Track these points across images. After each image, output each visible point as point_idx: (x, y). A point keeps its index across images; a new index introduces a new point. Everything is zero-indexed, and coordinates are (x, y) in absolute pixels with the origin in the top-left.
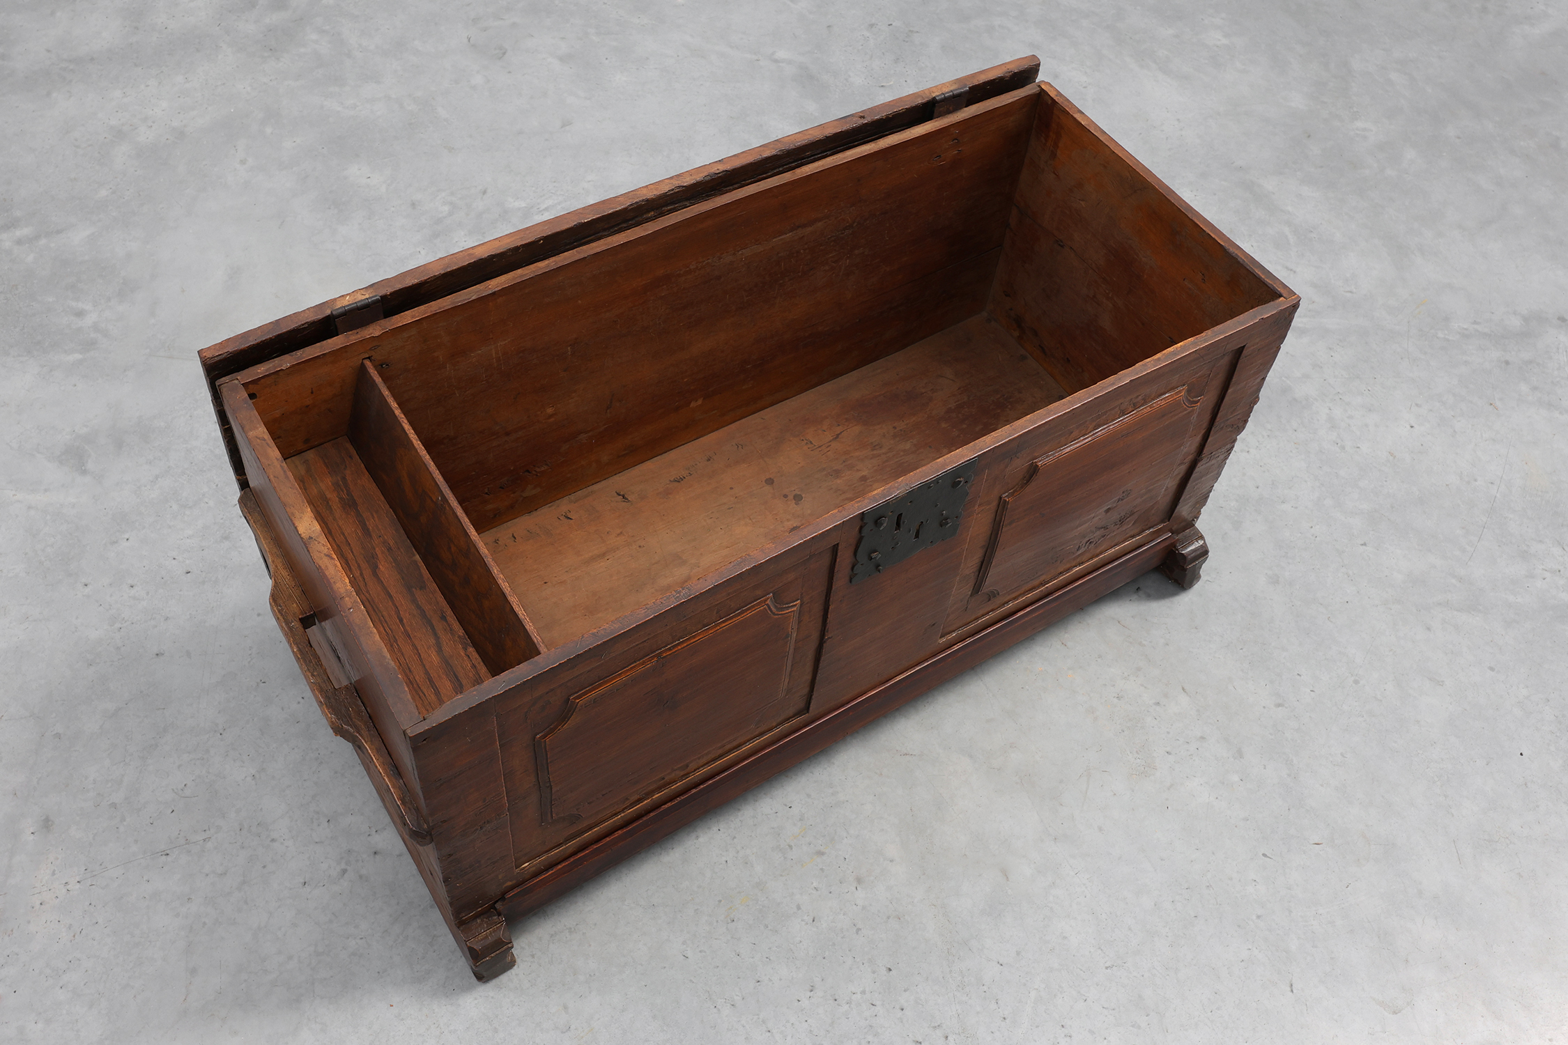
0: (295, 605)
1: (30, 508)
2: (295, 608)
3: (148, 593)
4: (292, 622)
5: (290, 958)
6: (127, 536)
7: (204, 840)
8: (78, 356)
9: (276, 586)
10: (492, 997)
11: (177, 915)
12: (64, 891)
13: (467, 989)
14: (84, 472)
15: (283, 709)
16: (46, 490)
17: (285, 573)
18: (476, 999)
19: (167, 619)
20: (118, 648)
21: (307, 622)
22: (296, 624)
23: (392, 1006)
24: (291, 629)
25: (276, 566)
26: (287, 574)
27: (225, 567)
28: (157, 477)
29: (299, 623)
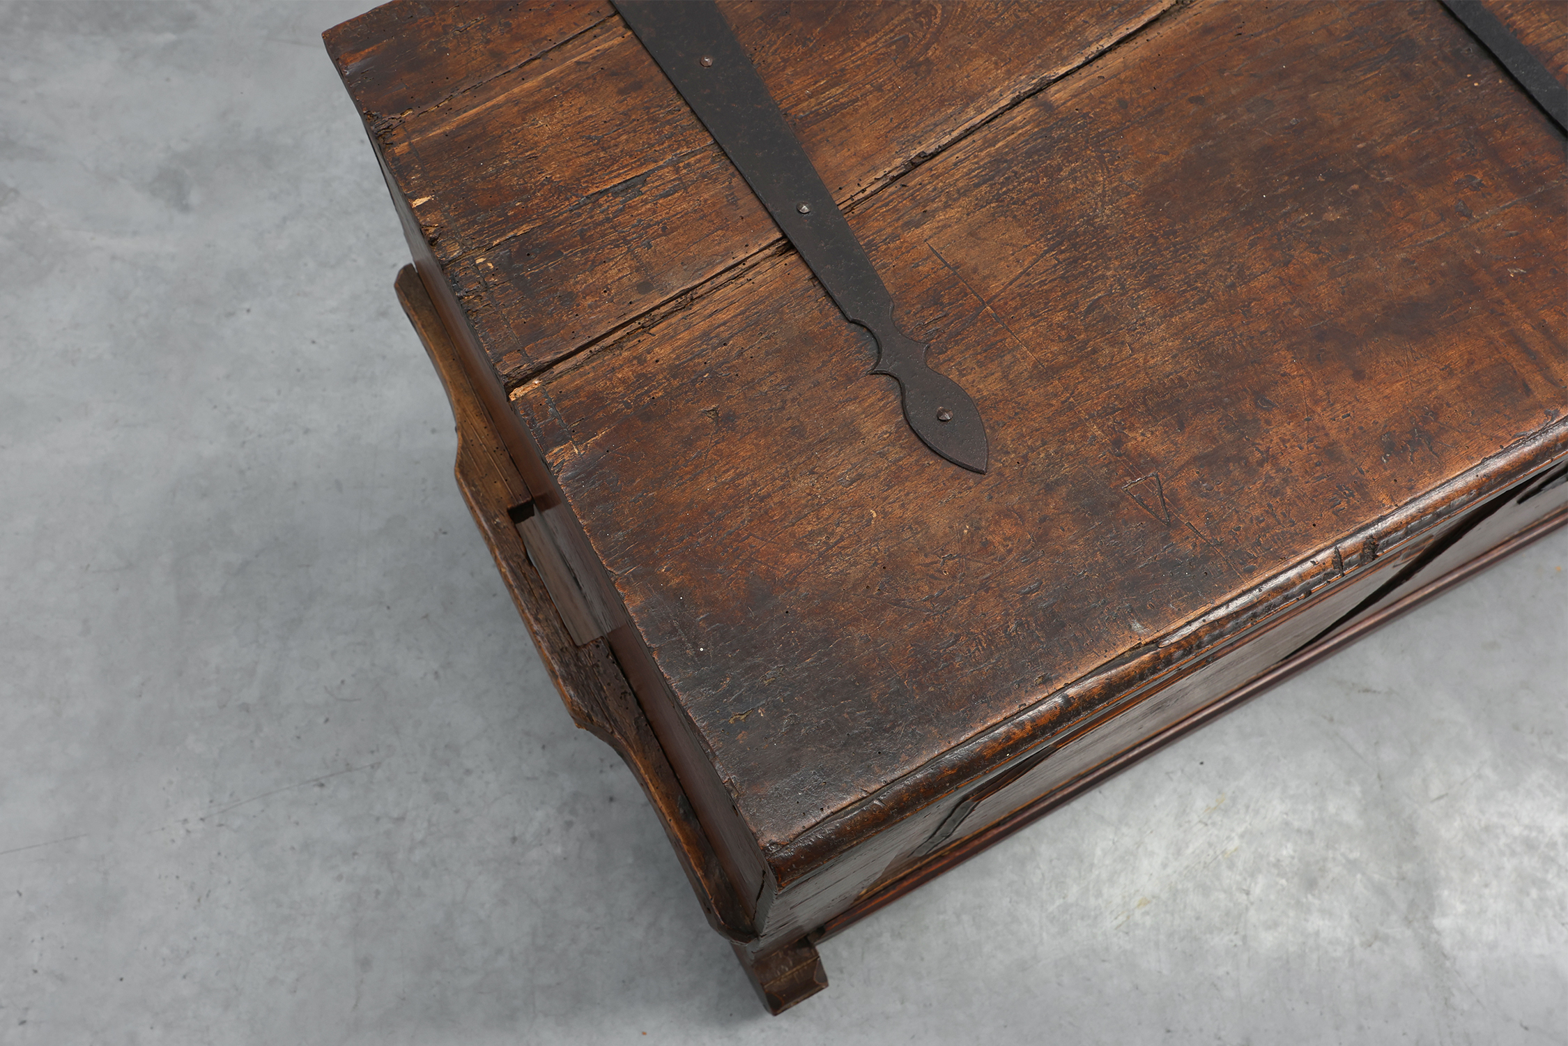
0: (499, 485)
1: (114, 258)
2: (502, 490)
3: (279, 392)
4: (496, 516)
5: (499, 951)
6: (246, 305)
7: (372, 767)
8: (169, 37)
9: (466, 448)
10: (786, 1030)
11: (340, 877)
12: (182, 832)
13: (749, 1015)
14: (185, 208)
15: (472, 574)
16: (135, 233)
17: (479, 423)
18: (763, 1031)
19: (307, 431)
20: (242, 472)
21: (518, 514)
22: (502, 520)
23: (644, 1033)
24: (495, 528)
25: (464, 410)
26: (482, 425)
27: (384, 357)
28: (285, 219)
29: (508, 518)
